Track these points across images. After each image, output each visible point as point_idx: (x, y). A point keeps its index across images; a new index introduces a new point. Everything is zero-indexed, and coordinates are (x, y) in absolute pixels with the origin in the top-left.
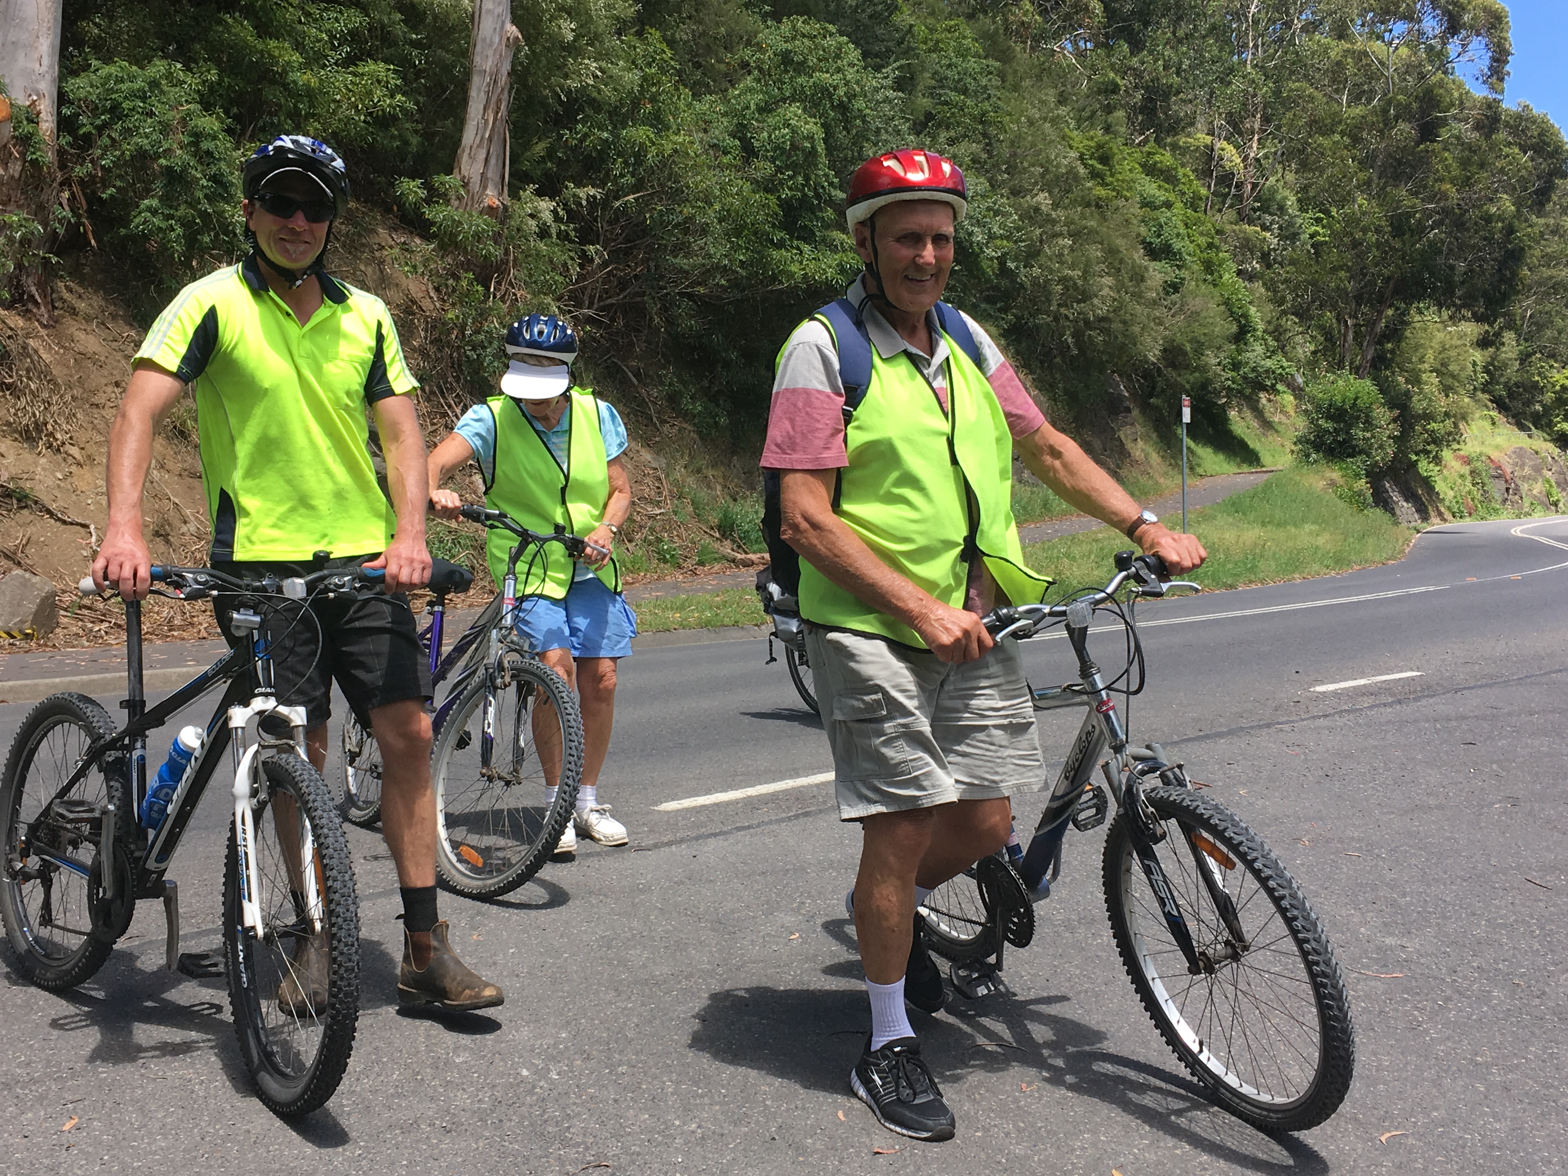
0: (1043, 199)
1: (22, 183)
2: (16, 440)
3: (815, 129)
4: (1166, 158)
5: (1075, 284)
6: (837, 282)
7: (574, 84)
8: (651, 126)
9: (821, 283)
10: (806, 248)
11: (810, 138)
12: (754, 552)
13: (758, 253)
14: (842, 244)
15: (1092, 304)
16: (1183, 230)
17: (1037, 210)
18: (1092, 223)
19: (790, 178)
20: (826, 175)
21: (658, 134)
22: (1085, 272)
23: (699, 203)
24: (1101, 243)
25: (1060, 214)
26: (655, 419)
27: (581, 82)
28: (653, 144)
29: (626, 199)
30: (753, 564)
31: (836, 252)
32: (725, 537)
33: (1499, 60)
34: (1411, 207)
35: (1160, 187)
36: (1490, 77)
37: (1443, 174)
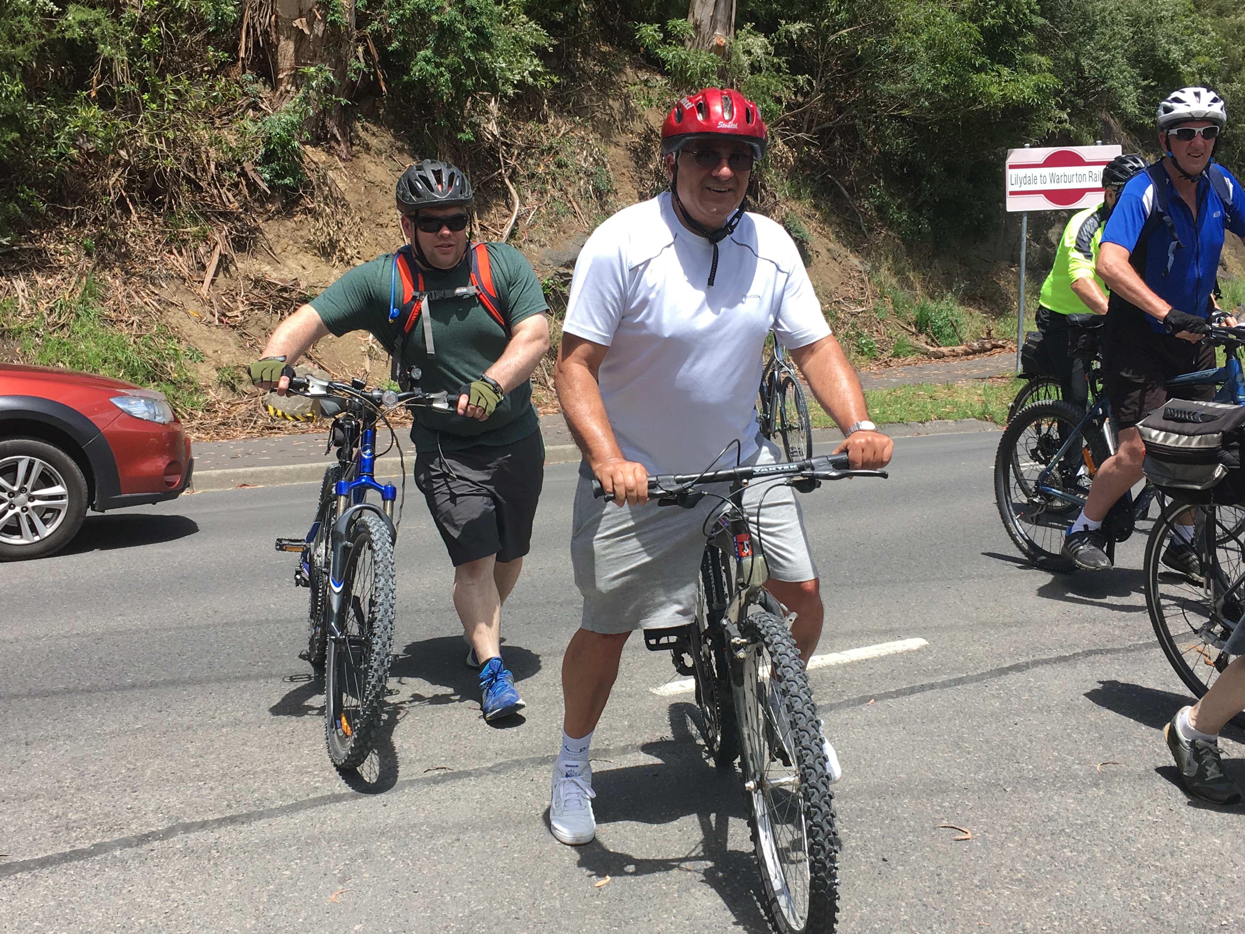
1: (325, 41)
2: (315, 255)
6: (1033, 100)
9: (1017, 101)
10: (1005, 71)
12: (946, 346)
13: (960, 77)
14: (1040, 65)
19: (994, 7)
23: (908, 34)
26: (863, 228)
29: (840, 33)
30: (944, 356)
31: (1034, 74)
32: (920, 332)
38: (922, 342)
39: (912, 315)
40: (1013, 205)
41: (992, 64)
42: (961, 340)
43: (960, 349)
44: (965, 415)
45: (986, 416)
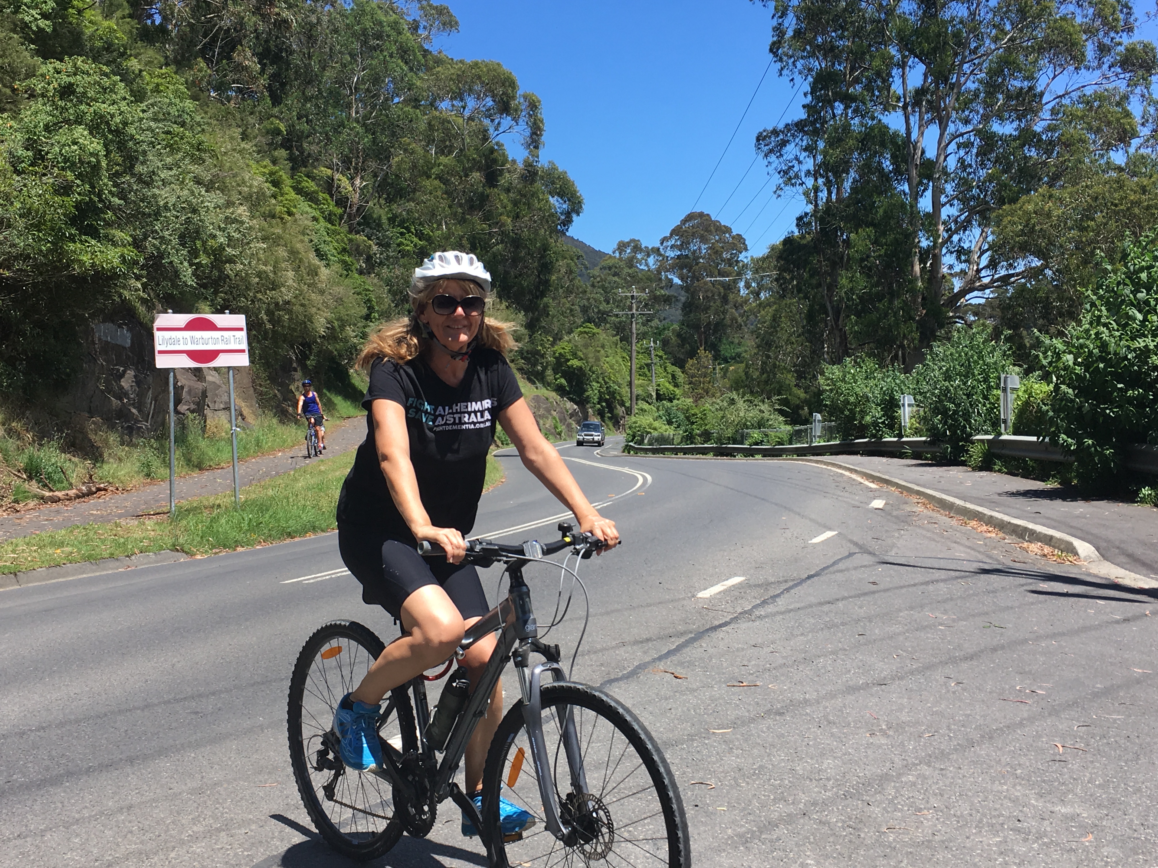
0: (243, 211)
3: (99, 148)
4: (311, 185)
5: (267, 276)
6: (120, 269)
9: (106, 269)
10: (92, 242)
11: (95, 154)
12: (59, 490)
14: (121, 240)
15: (281, 291)
16: (328, 239)
18: (278, 231)
19: (78, 185)
20: (106, 185)
22: (274, 267)
24: (286, 246)
30: (60, 500)
31: (118, 246)
32: (30, 478)
33: (536, 134)
34: (482, 230)
35: (310, 206)
36: (530, 145)
37: (501, 210)
38: (34, 487)
39: (22, 462)
40: (161, 362)
41: (80, 235)
42: (71, 484)
44: (161, 548)
45: (175, 548)
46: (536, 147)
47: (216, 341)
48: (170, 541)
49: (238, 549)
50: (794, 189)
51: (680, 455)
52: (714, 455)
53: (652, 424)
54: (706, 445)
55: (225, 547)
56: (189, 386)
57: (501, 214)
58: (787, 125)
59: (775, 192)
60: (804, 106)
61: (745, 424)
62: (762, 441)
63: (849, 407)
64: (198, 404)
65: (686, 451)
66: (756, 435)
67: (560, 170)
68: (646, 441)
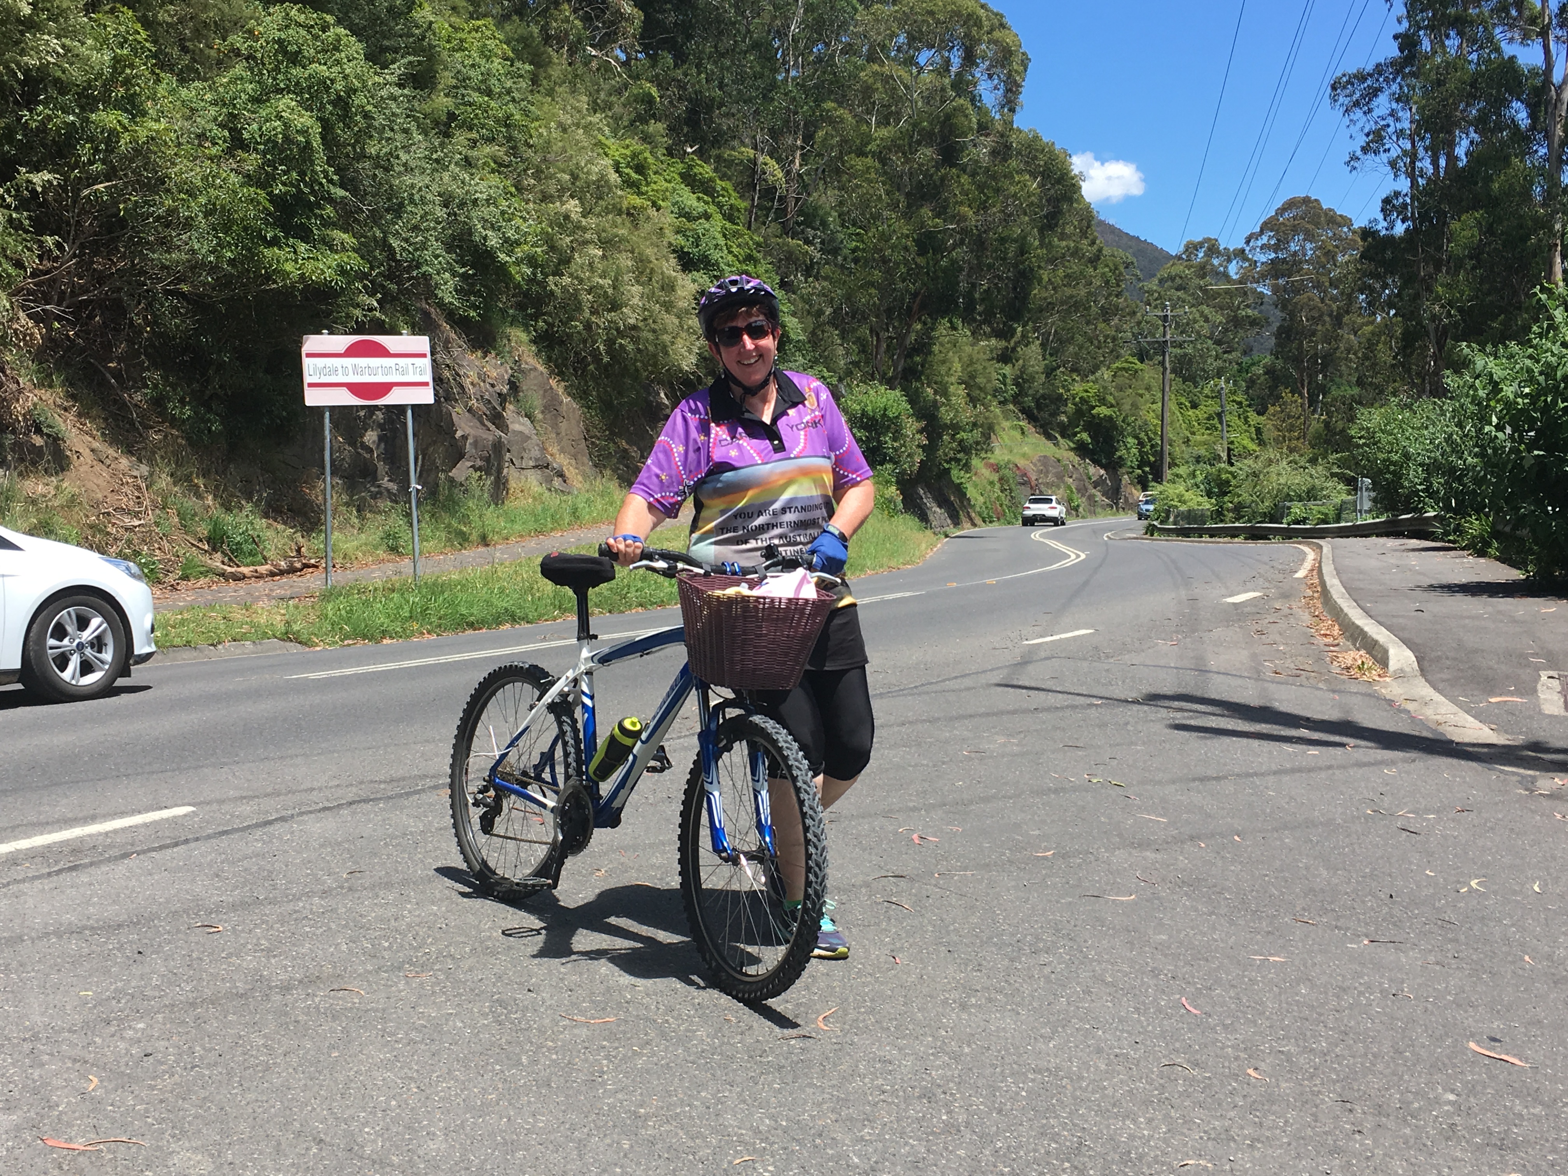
0: (573, 206)
3: (310, 122)
4: (706, 170)
5: (605, 292)
6: (336, 283)
7: (31, 61)
8: (126, 111)
9: (317, 283)
10: (302, 247)
11: (304, 132)
12: (247, 565)
13: (249, 250)
14: (342, 243)
15: (622, 312)
16: (722, 242)
17: (567, 217)
18: (622, 232)
19: (285, 173)
20: (325, 172)
21: (132, 120)
22: (616, 281)
23: (182, 196)
24: (632, 252)
25: (591, 221)
26: (137, 424)
27: (40, 59)
28: (126, 129)
29: (96, 187)
30: (244, 577)
31: (336, 252)
32: (215, 550)
33: (1010, 90)
34: (935, 227)
35: (699, 199)
36: (1003, 107)
37: (960, 197)
38: (217, 561)
39: (203, 530)
40: (312, 398)
41: (286, 238)
42: (265, 559)
43: (263, 569)
44: (265, 635)
45: (289, 636)
46: (1012, 110)
47: (387, 370)
48: (281, 627)
49: (385, 642)
50: (1377, 159)
51: (1206, 538)
52: (1246, 539)
53: (1182, 496)
54: (1237, 525)
55: (364, 637)
56: (475, 437)
57: (961, 203)
58: (1378, 65)
59: (1348, 163)
60: (1396, 37)
61: (1288, 495)
62: (1305, 519)
63: (1392, 468)
64: (487, 460)
65: (1213, 533)
66: (1297, 509)
67: (1045, 139)
68: (1171, 519)
